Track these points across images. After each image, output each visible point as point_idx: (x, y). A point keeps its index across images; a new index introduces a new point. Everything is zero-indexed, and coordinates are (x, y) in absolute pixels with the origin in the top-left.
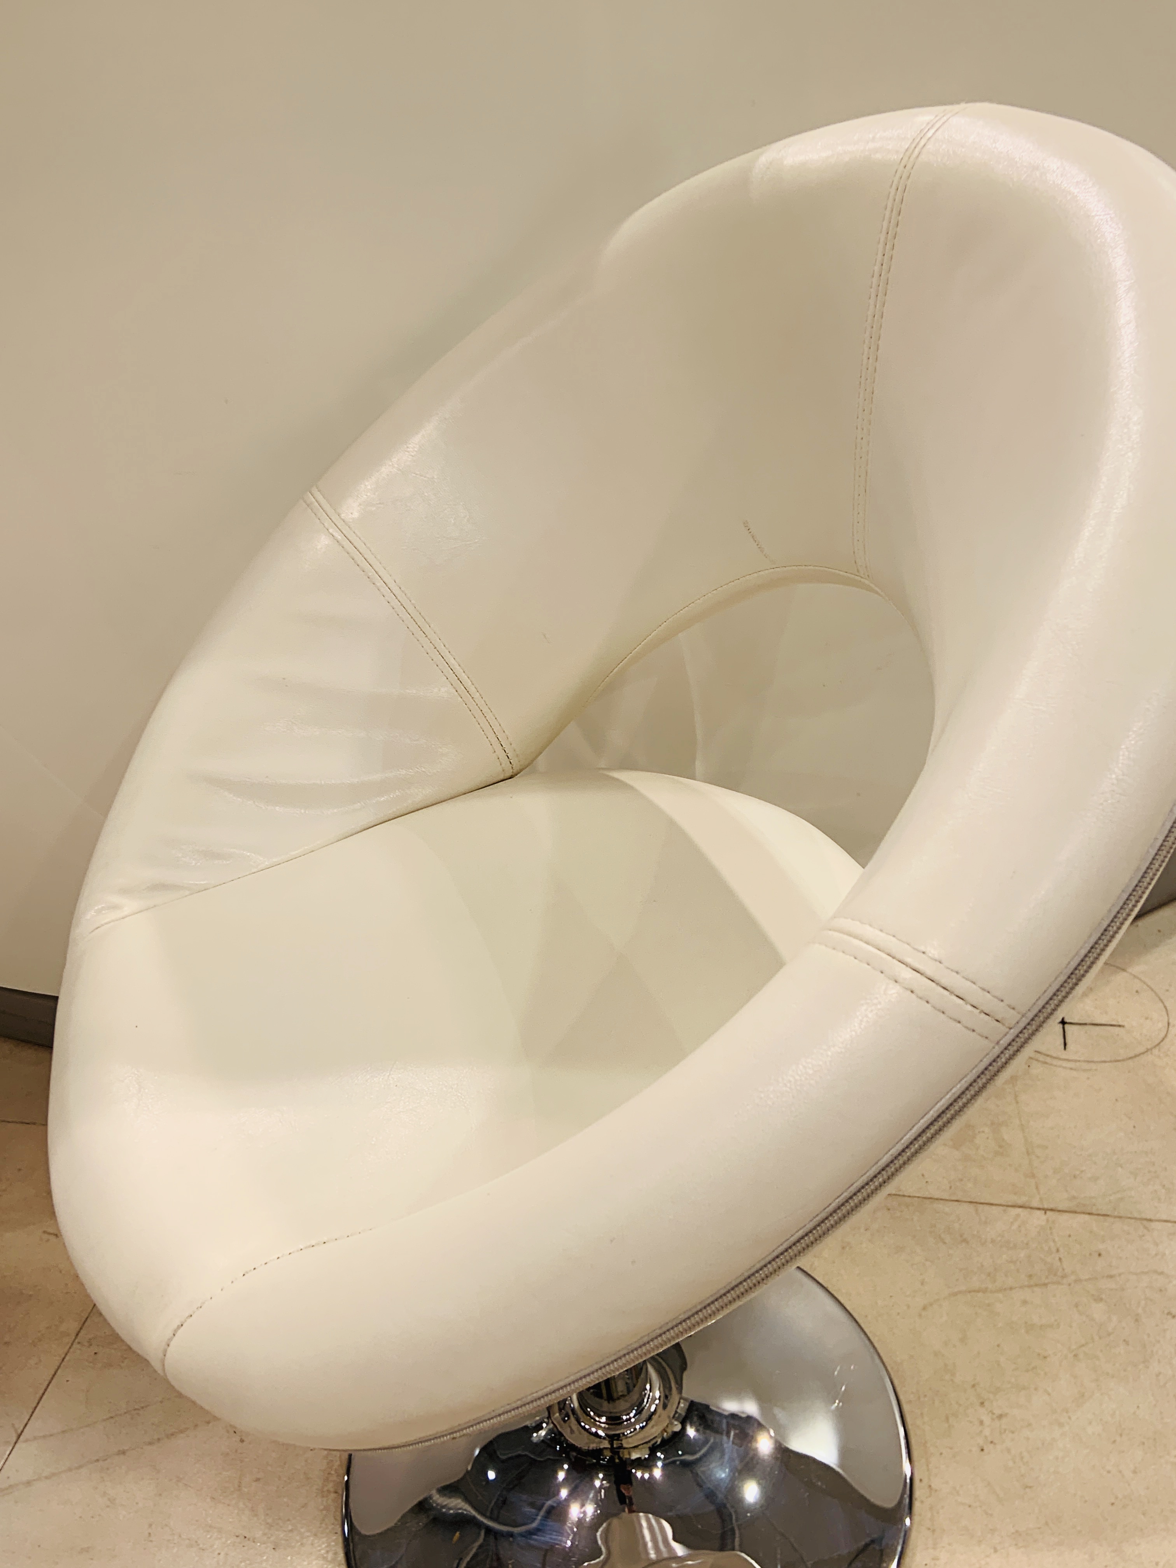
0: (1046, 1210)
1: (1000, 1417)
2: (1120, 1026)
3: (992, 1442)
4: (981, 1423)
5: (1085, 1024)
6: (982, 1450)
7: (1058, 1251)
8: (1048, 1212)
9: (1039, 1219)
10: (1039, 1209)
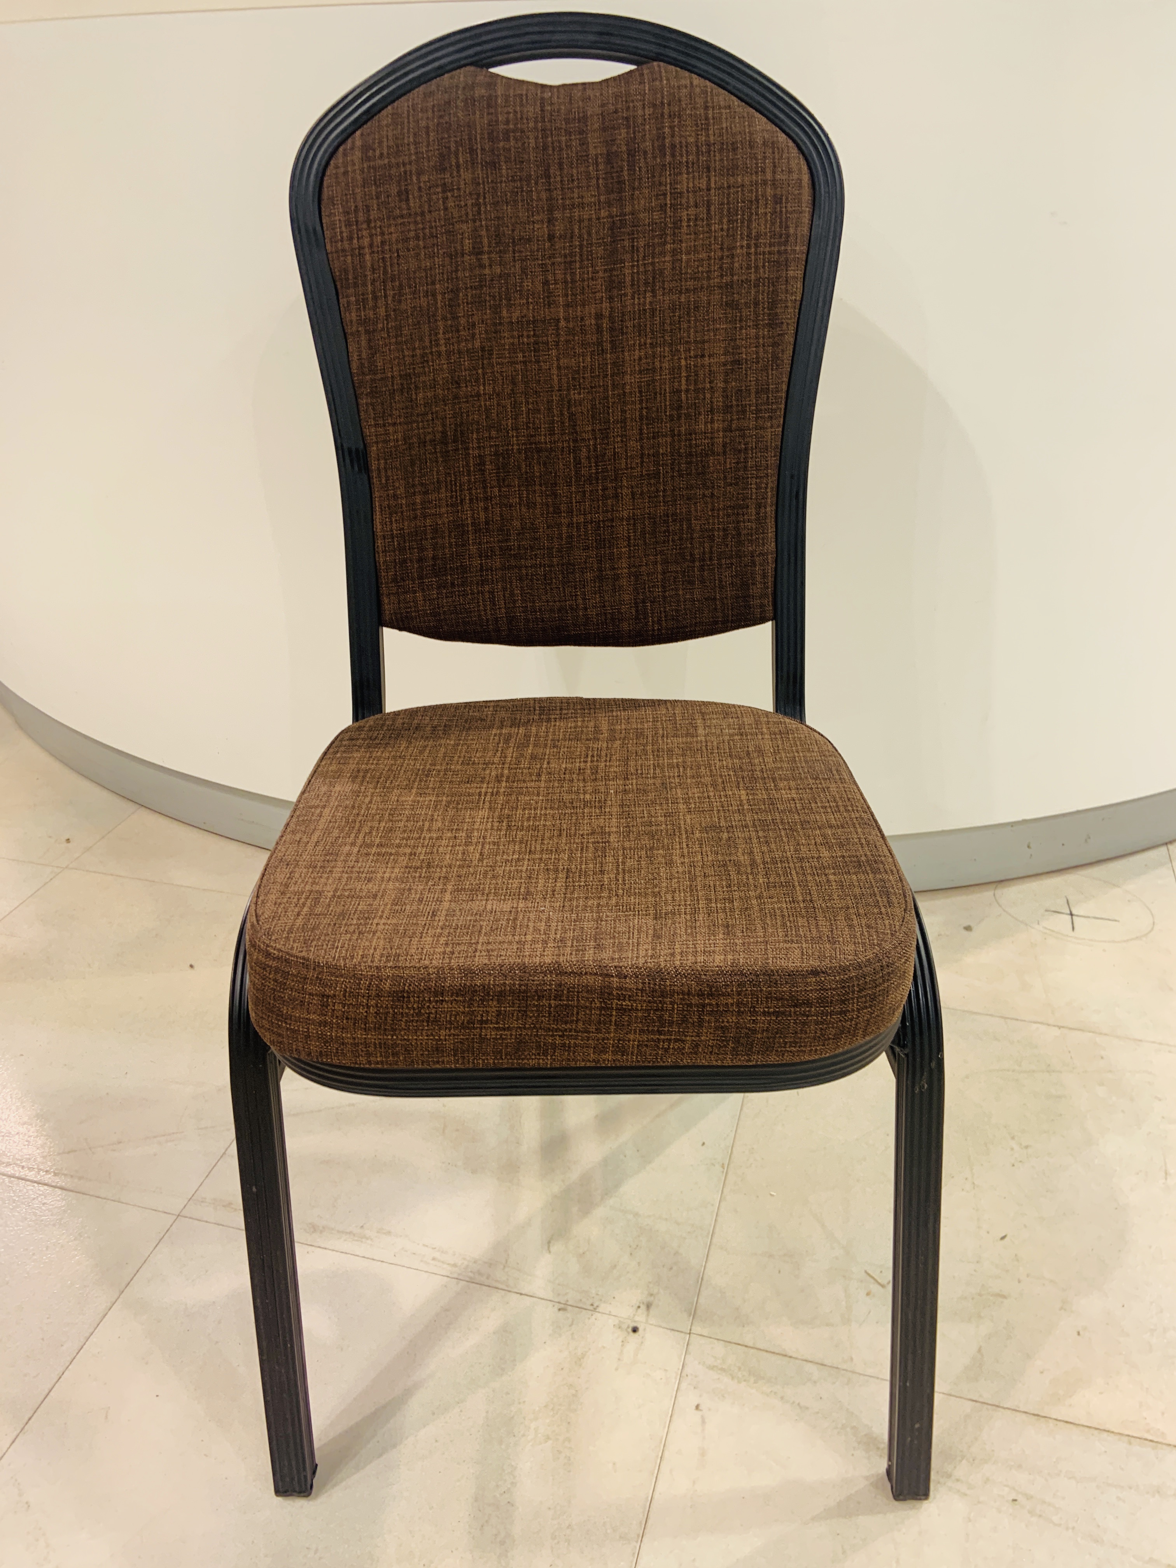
0: (1060, 1027)
1: (1027, 1147)
2: (1116, 921)
3: (1021, 1162)
4: (1012, 1149)
5: (1089, 917)
6: (1013, 1165)
7: (1070, 1052)
8: (1062, 1029)
9: (1056, 1032)
10: (1054, 1026)
